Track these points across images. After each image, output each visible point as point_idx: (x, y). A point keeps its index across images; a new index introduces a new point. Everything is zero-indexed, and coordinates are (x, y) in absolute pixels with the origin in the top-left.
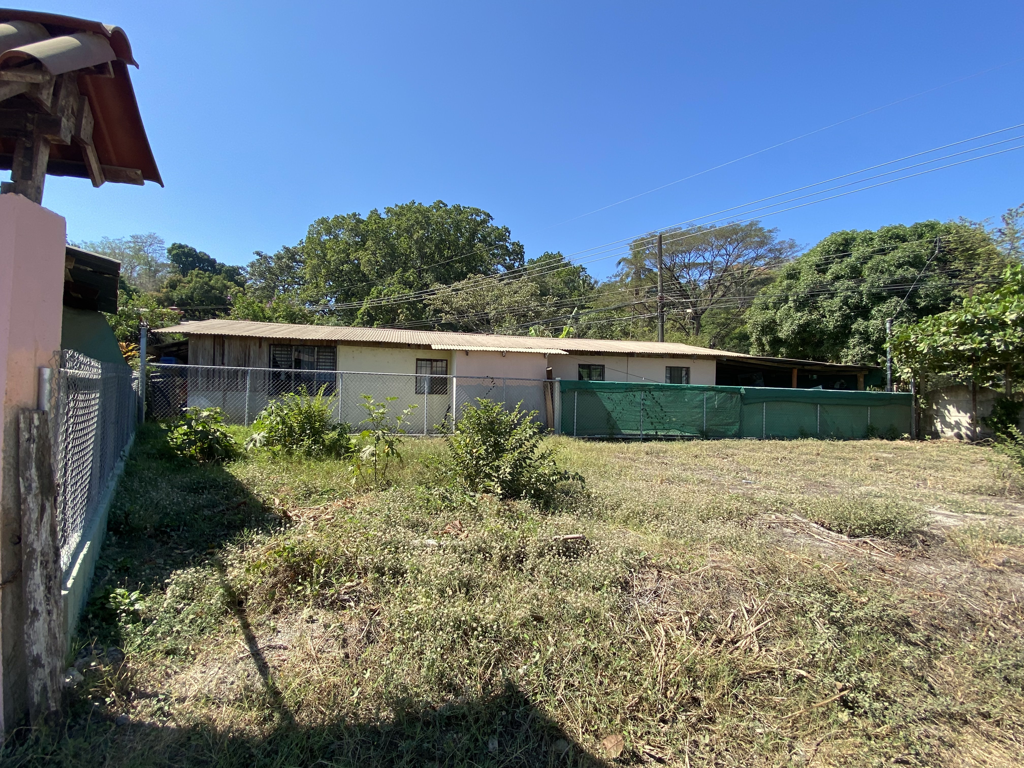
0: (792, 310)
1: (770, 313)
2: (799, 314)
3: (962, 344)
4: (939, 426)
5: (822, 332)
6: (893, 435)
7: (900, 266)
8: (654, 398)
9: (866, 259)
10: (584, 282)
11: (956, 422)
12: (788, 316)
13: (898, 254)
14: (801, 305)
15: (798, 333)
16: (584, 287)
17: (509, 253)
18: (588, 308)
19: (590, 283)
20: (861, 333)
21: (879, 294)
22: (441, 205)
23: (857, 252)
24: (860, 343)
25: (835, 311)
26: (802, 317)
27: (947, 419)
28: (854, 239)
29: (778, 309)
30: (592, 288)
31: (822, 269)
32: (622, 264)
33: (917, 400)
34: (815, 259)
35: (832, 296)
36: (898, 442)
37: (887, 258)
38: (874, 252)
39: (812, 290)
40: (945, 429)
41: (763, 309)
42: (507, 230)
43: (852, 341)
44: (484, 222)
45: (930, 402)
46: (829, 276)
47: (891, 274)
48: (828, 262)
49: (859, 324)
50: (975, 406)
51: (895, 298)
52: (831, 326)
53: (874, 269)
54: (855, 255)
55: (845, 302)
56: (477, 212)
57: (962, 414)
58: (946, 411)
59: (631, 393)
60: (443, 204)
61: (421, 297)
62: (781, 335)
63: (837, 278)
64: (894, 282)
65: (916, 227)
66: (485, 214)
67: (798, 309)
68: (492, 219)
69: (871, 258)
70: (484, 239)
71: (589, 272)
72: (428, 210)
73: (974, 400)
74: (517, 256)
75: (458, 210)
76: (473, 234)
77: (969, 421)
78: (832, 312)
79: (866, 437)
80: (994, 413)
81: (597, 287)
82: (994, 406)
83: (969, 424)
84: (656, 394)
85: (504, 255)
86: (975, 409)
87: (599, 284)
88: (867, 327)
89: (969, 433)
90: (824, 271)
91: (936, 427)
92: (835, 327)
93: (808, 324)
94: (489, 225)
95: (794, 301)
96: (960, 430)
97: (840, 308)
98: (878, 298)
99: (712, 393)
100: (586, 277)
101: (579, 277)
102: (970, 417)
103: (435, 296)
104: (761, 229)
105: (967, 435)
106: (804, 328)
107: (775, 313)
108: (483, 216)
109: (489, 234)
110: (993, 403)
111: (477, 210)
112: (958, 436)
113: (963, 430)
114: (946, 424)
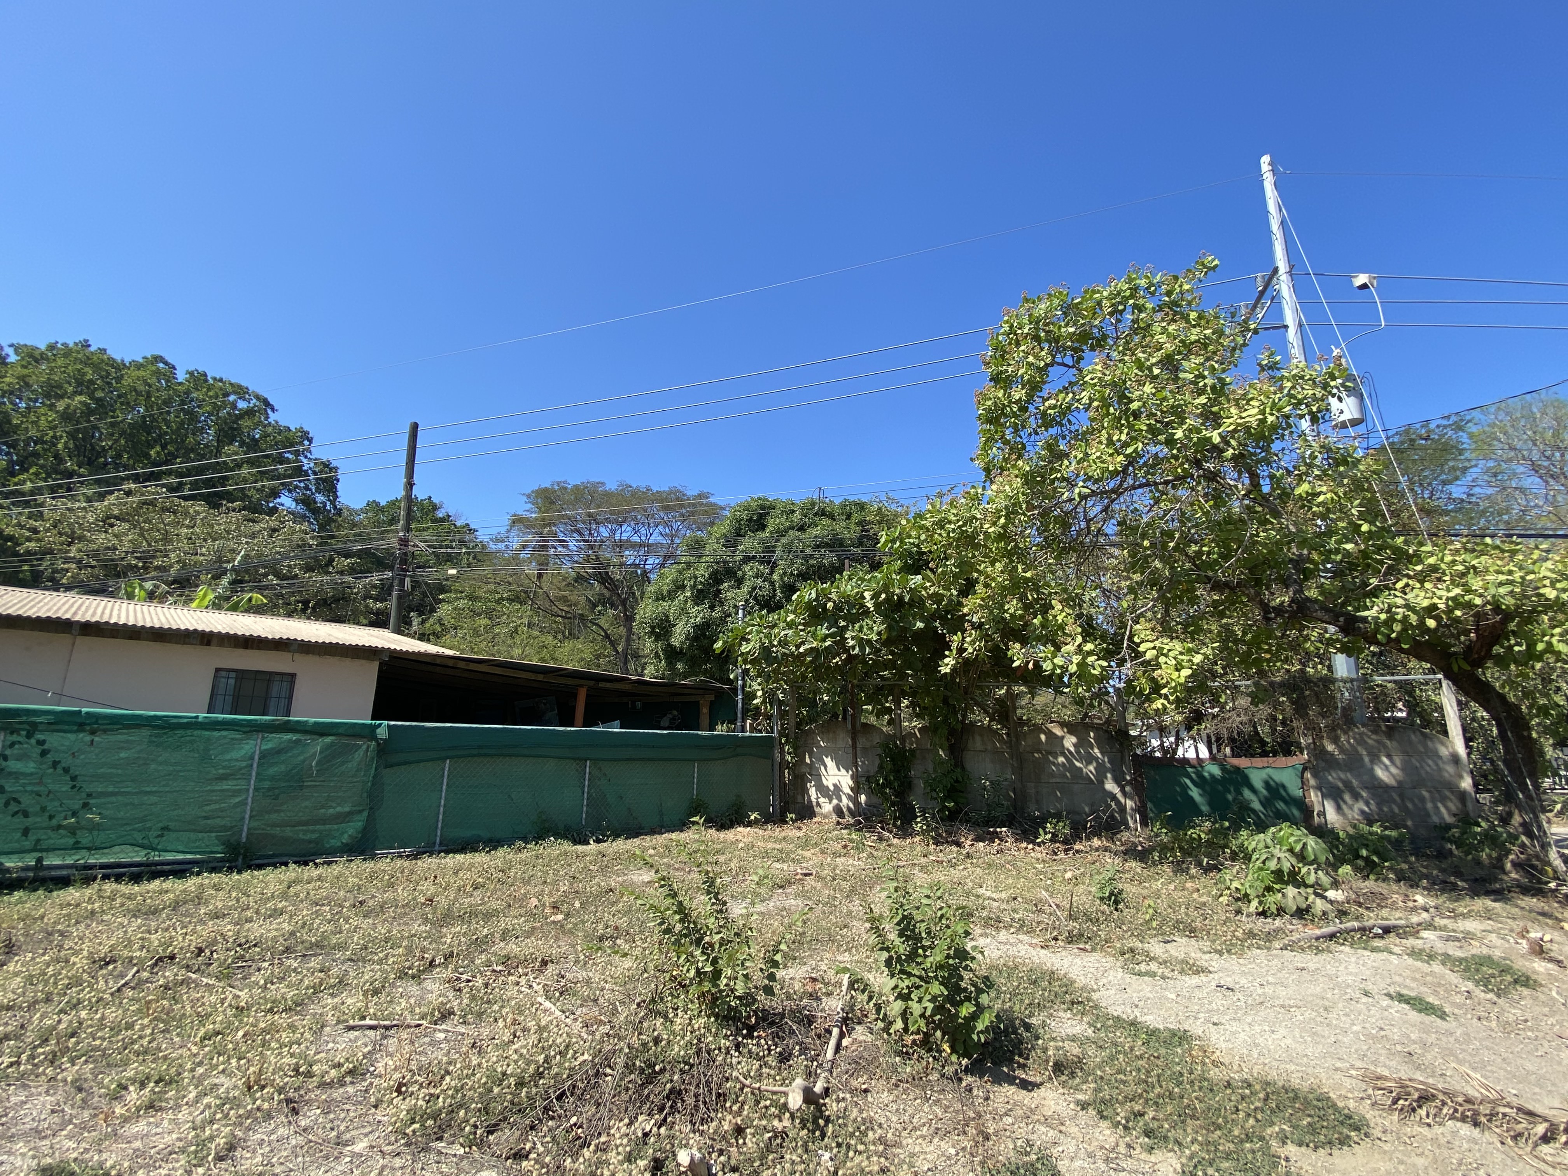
0: (689, 602)
2: (698, 609)
4: (813, 792)
6: (734, 817)
11: (835, 785)
14: (699, 597)
22: (160, 365)
26: (700, 614)
27: (825, 782)
28: (772, 508)
29: (673, 600)
33: (781, 747)
39: (715, 573)
40: (822, 800)
42: (306, 434)
44: (255, 411)
45: (799, 751)
48: (738, 535)
50: (858, 756)
54: (770, 528)
57: (843, 771)
58: (822, 768)
67: (697, 601)
68: (273, 410)
73: (854, 746)
74: (322, 484)
75: (198, 379)
77: (851, 783)
80: (879, 769)
82: (879, 758)
83: (852, 789)
86: (857, 763)
89: (851, 805)
91: (809, 797)
94: (267, 419)
96: (840, 800)
102: (852, 777)
105: (849, 808)
107: (670, 606)
108: (253, 402)
110: (879, 752)
111: (240, 387)
112: (839, 811)
113: (845, 800)
114: (823, 790)
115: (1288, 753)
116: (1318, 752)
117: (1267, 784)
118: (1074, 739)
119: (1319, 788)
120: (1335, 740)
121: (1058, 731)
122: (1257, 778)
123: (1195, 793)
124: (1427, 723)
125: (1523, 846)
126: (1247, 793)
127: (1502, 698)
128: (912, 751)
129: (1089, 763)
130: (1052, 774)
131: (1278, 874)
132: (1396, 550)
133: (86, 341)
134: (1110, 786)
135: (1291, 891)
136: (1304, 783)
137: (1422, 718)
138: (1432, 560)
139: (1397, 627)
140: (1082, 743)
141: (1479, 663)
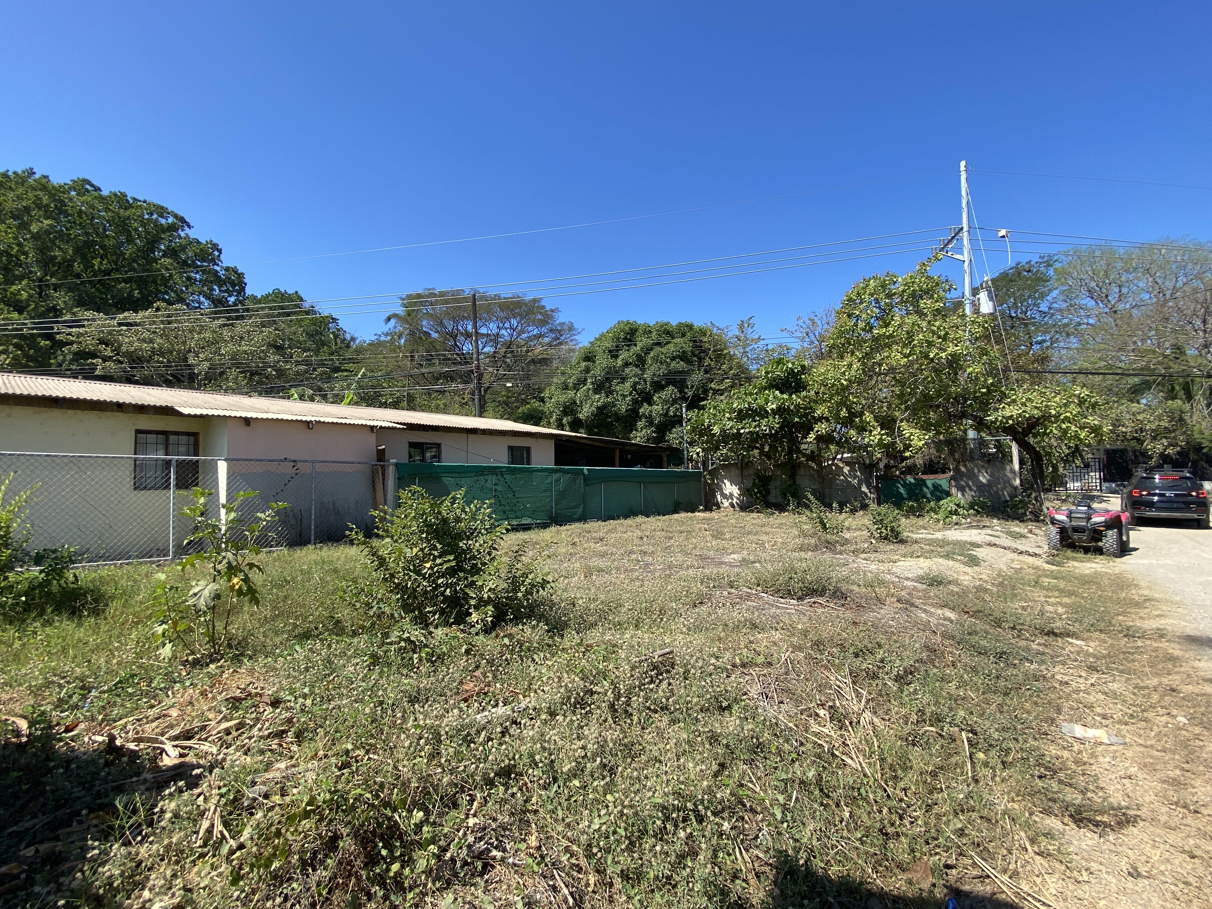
0: (591, 392)
1: (571, 394)
2: (597, 396)
3: (742, 428)
4: (719, 498)
5: (616, 414)
6: (693, 509)
7: (673, 359)
8: (506, 483)
9: (648, 350)
10: (336, 336)
11: (730, 493)
12: (587, 397)
13: (671, 347)
14: (599, 388)
15: (596, 415)
16: (336, 343)
17: (220, 282)
18: (346, 370)
19: (345, 339)
20: (647, 418)
21: (659, 382)
22: (88, 187)
23: (642, 342)
24: (646, 426)
25: (626, 396)
26: (600, 399)
27: (724, 492)
28: (636, 330)
29: (578, 390)
30: (348, 346)
31: (613, 354)
32: (393, 321)
33: (704, 477)
34: (608, 345)
35: (623, 380)
36: (697, 514)
37: (664, 350)
38: (653, 344)
39: (608, 373)
40: (723, 501)
41: (564, 389)
42: (215, 247)
43: (640, 424)
44: (173, 228)
45: (713, 477)
46: (620, 362)
47: (668, 365)
48: (618, 348)
49: (645, 409)
50: (742, 480)
51: (671, 387)
52: (623, 409)
53: (656, 359)
54: (640, 345)
55: (634, 386)
56: (162, 211)
57: (734, 486)
58: (723, 485)
59: (482, 478)
60: (92, 185)
61: (52, 328)
62: (581, 416)
63: (627, 364)
64: (670, 372)
65: (680, 325)
66: (176, 216)
67: (597, 391)
68: (189, 226)
69: (651, 349)
70: (172, 253)
71: (341, 324)
72: (63, 189)
73: (742, 475)
74: (233, 287)
75: (121, 199)
76: (152, 243)
77: (739, 492)
78: (624, 396)
79: (675, 511)
80: (754, 485)
81: (353, 346)
82: (754, 480)
83: (739, 495)
84: (508, 477)
85: (211, 282)
86: (743, 483)
87: (357, 342)
88: (651, 411)
89: (739, 502)
90: (616, 357)
91: (717, 499)
92: (627, 411)
93: (604, 407)
94: (182, 234)
95: (592, 383)
97: (631, 393)
98: (658, 386)
99: (558, 475)
100: (338, 330)
101: (329, 329)
102: (739, 489)
103: (81, 330)
104: (543, 307)
105: (738, 504)
106: (602, 411)
107: (576, 394)
108: (171, 220)
109: (183, 248)
110: (753, 477)
111: (162, 208)
112: (732, 505)
113: (735, 500)
114: (724, 496)
115: (944, 472)
116: (957, 470)
117: (933, 485)
118: (848, 468)
119: (955, 486)
120: (965, 466)
121: (841, 465)
122: (929, 483)
123: (902, 490)
124: (1004, 456)
125: (1033, 504)
126: (925, 489)
127: (1034, 448)
128: (770, 477)
129: (855, 479)
130: (838, 485)
131: (951, 512)
132: (1002, 392)
133: (31, 169)
134: (864, 489)
135: (954, 517)
136: (950, 486)
137: (1002, 454)
138: (1014, 397)
139: (998, 423)
140: (852, 470)
141: (1027, 435)
